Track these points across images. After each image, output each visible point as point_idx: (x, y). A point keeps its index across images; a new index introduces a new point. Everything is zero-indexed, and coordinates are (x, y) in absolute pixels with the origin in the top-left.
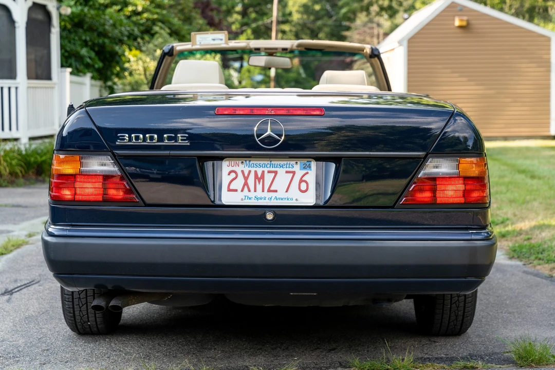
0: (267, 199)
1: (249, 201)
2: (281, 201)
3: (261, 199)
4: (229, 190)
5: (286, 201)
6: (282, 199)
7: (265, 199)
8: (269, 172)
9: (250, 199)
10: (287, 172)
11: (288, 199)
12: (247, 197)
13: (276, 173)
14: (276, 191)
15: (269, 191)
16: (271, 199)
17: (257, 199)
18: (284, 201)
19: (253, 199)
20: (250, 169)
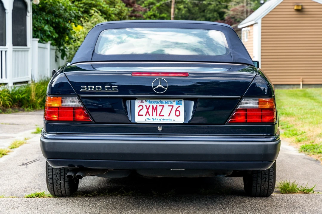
0: (158, 120)
1: (149, 121)
2: (166, 121)
3: (155, 120)
4: (139, 115)
5: (169, 121)
6: (166, 120)
7: (157, 120)
8: (160, 106)
9: (150, 120)
10: (169, 106)
11: (169, 120)
12: (148, 119)
13: (163, 106)
14: (163, 116)
15: (160, 115)
16: (161, 120)
17: (154, 120)
18: (167, 121)
19: (151, 120)
20: (150, 104)
